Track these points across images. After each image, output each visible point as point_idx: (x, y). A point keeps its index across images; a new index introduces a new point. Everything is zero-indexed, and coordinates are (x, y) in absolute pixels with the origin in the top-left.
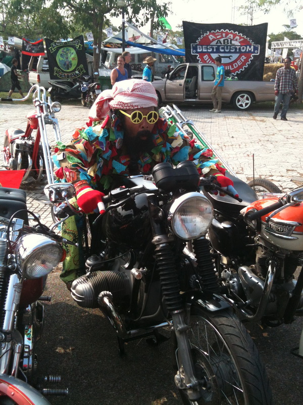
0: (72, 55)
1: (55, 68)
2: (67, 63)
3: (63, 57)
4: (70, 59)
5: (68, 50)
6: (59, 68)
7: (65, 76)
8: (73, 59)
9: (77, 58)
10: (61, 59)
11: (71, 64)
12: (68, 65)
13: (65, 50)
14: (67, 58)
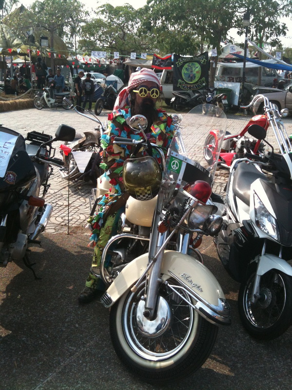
0: (197, 69)
1: (180, 80)
2: (191, 76)
3: (188, 71)
4: (194, 72)
5: (193, 64)
6: (183, 80)
7: (187, 87)
8: (197, 72)
9: (200, 72)
10: (186, 72)
11: (195, 77)
12: (192, 78)
13: (190, 65)
14: (192, 72)
